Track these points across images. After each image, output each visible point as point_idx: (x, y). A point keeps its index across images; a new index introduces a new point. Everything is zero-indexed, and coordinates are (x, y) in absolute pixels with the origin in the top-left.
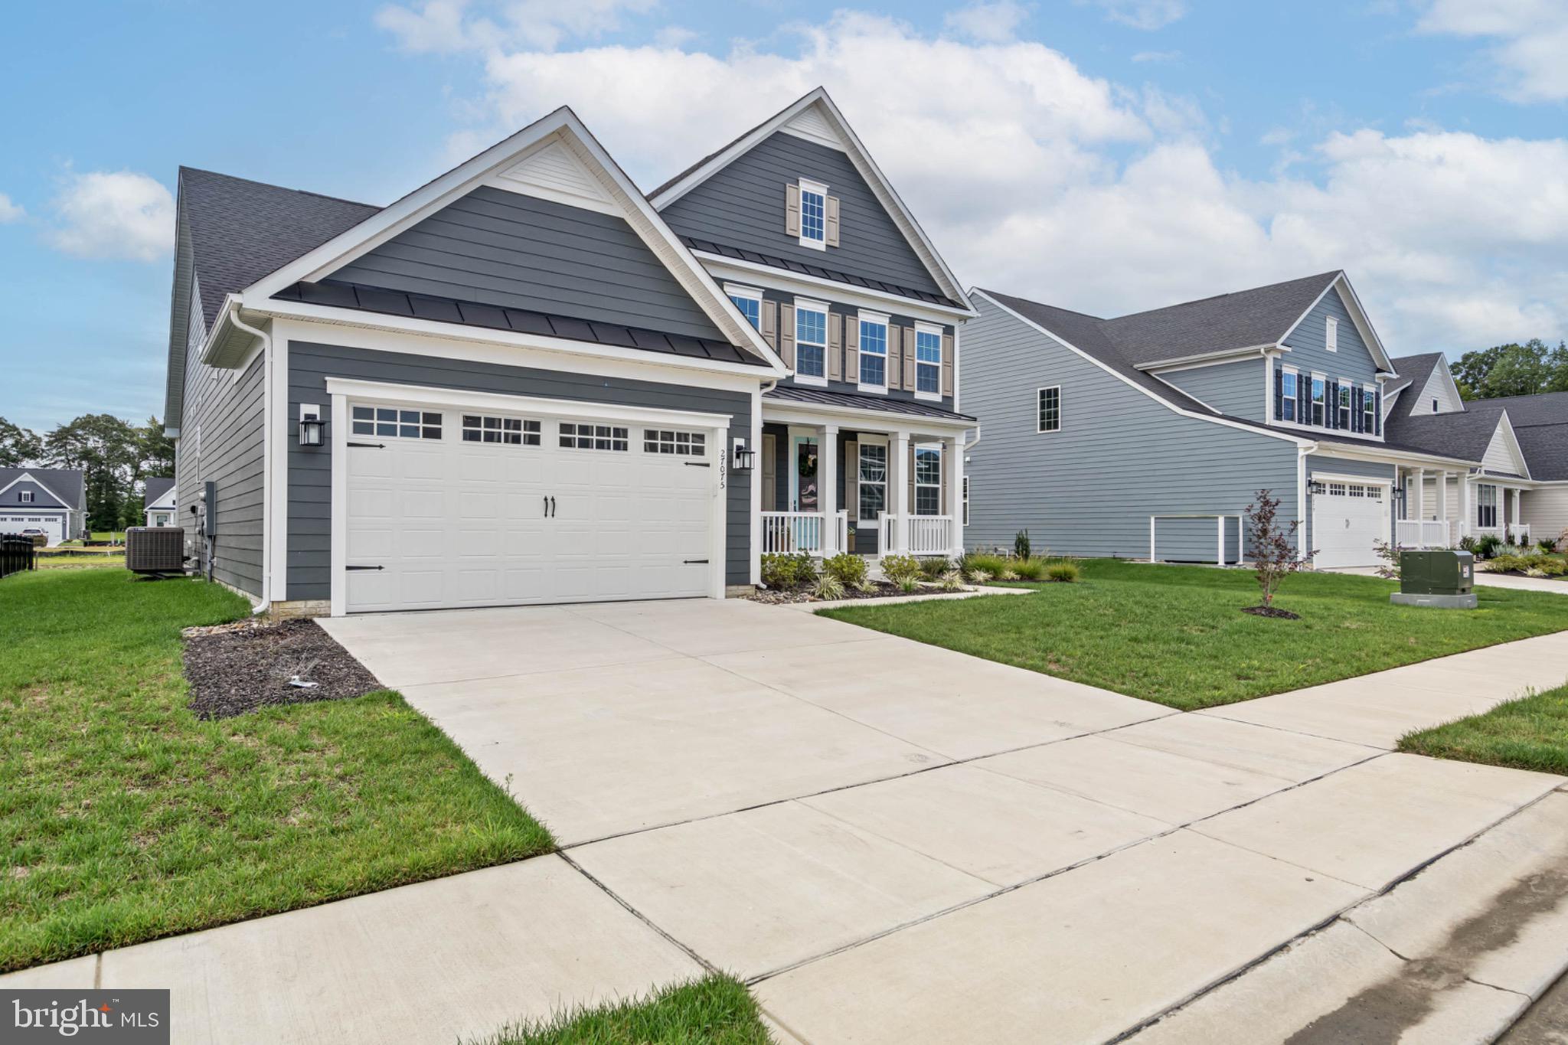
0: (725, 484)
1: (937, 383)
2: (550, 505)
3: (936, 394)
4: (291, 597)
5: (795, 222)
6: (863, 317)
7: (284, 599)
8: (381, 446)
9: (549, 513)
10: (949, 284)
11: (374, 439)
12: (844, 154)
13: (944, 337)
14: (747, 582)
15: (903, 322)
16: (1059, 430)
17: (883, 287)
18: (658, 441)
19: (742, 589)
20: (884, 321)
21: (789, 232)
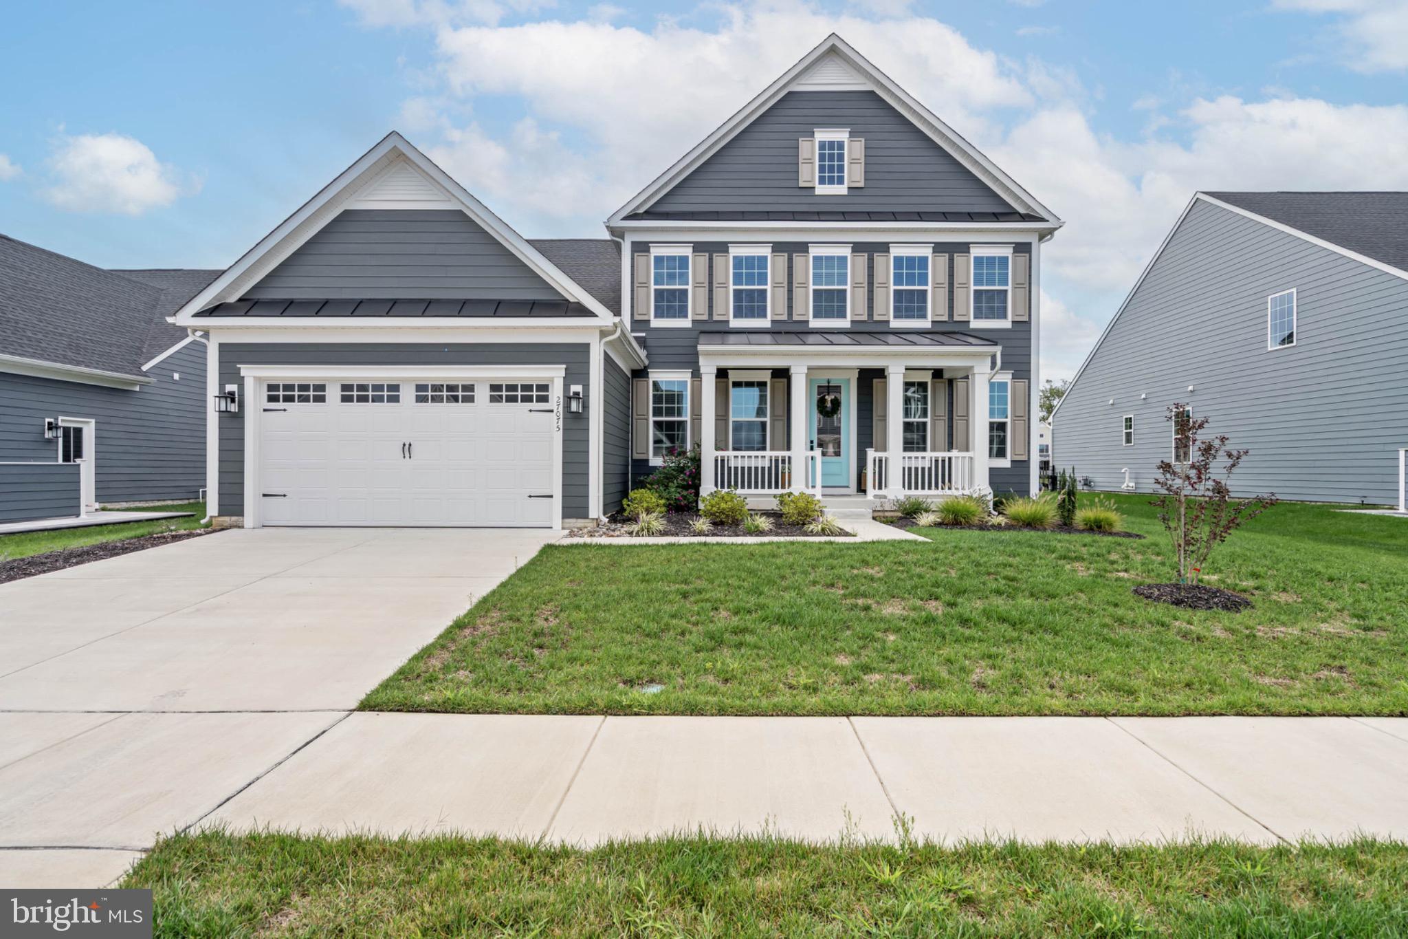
0: (561, 427)
1: (1005, 308)
2: (407, 449)
3: (1003, 320)
4: (221, 514)
5: (809, 174)
6: (895, 251)
7: (217, 515)
8: (285, 410)
9: (407, 455)
10: (1018, 198)
11: (281, 405)
12: (872, 92)
13: (1014, 258)
14: (586, 516)
15: (951, 250)
16: (1294, 344)
17: (920, 216)
18: (503, 393)
19: (580, 522)
20: (927, 252)
21: (801, 184)
